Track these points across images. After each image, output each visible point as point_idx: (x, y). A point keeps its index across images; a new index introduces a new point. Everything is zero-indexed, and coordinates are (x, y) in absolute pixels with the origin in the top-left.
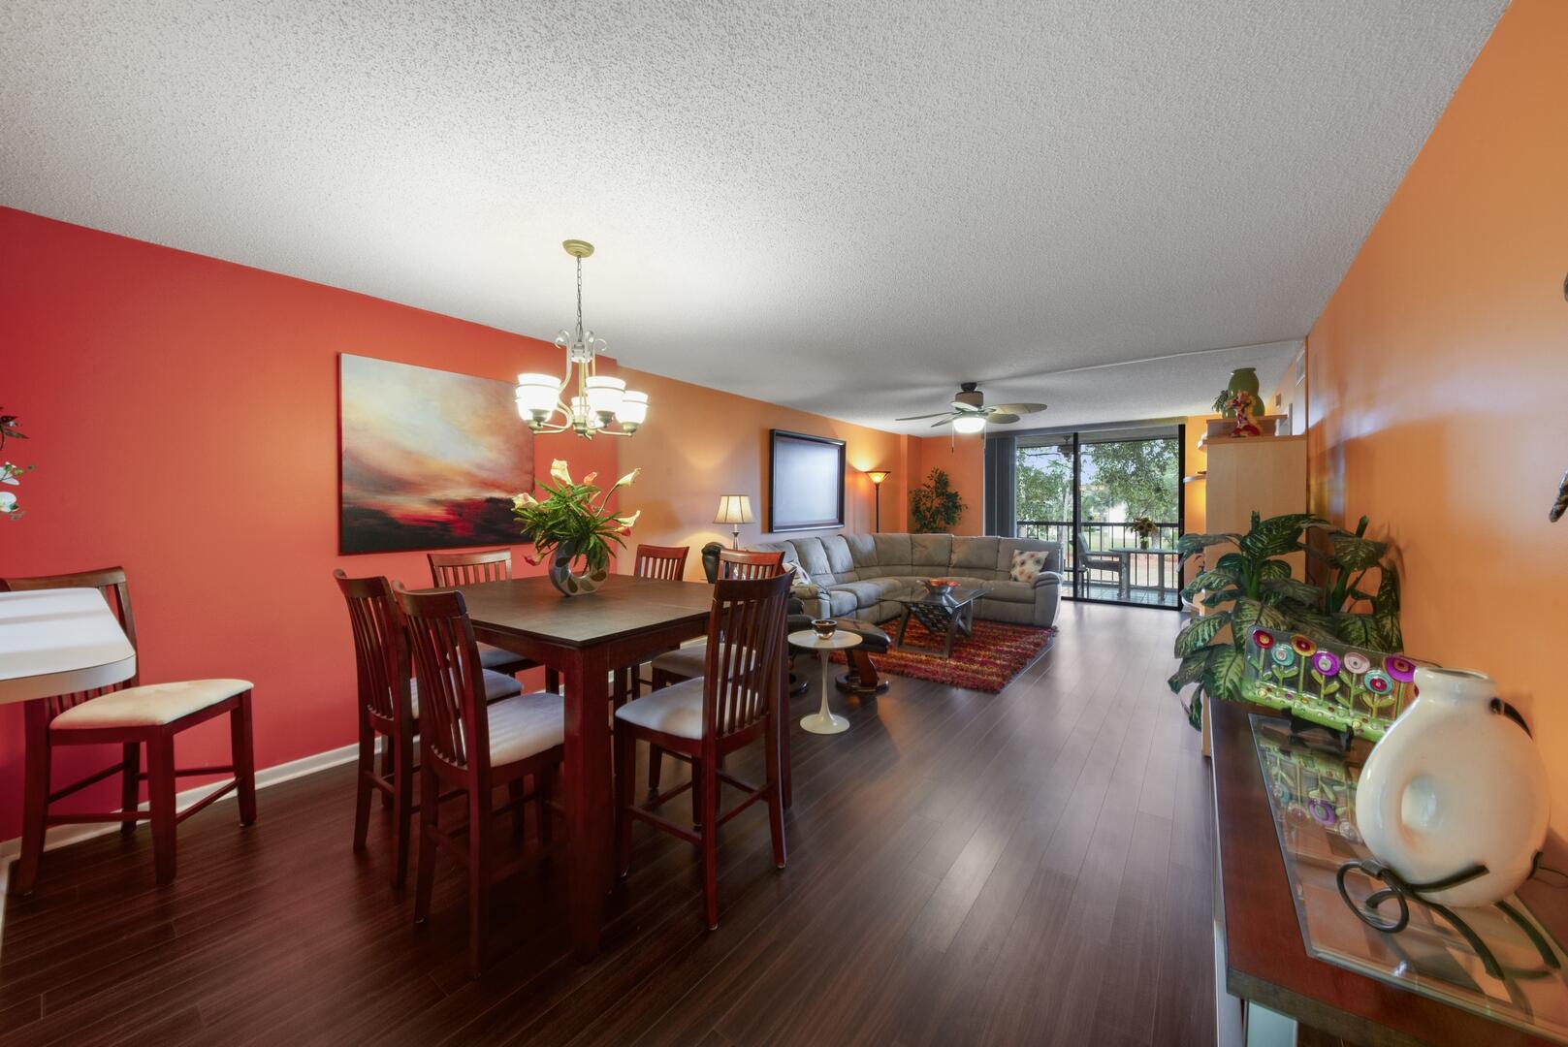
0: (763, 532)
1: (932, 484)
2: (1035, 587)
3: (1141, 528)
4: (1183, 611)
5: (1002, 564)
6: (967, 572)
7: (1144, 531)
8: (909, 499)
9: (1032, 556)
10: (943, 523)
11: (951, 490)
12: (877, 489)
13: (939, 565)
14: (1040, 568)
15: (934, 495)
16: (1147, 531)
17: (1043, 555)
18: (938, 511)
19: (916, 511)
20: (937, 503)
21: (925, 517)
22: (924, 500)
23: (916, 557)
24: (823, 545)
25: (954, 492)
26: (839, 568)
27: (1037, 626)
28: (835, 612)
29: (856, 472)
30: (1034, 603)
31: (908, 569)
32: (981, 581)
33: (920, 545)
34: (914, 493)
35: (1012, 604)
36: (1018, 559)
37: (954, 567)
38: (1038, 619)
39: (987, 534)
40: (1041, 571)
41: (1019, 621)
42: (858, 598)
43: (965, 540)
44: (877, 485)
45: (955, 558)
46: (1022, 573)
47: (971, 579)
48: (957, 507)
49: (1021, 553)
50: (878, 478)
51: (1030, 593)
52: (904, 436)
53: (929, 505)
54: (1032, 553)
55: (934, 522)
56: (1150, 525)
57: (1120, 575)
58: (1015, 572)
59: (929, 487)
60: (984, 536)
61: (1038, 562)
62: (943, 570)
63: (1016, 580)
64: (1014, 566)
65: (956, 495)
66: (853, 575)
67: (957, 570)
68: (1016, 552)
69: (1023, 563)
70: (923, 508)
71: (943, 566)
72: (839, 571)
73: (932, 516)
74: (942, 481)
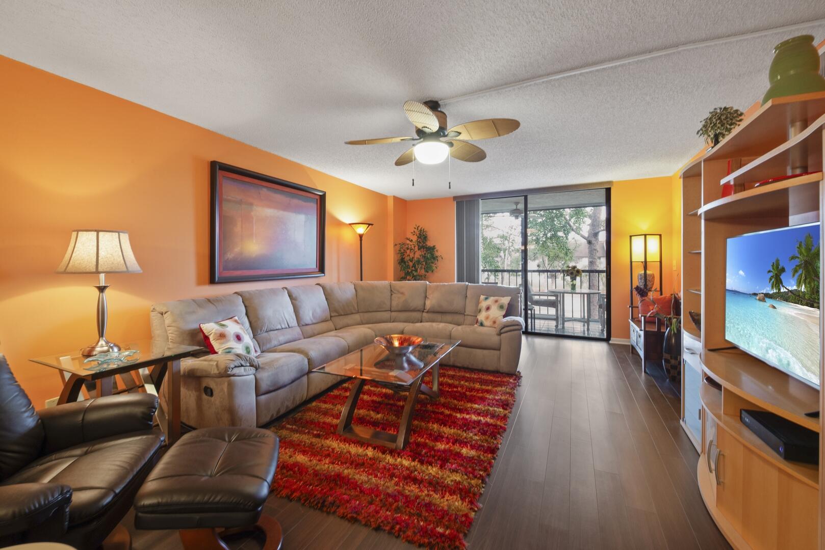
0: (200, 283)
1: (415, 238)
2: (500, 334)
3: (572, 273)
4: (610, 342)
5: (469, 309)
6: (439, 317)
7: (574, 276)
8: (395, 250)
9: (496, 301)
10: (423, 272)
11: (430, 244)
12: (361, 240)
13: (414, 310)
14: (504, 312)
15: (416, 248)
16: (576, 277)
17: (505, 300)
18: (419, 262)
19: (402, 261)
20: (418, 254)
21: (408, 267)
22: (408, 251)
23: (394, 303)
24: (290, 296)
25: (432, 246)
26: (308, 315)
27: (502, 373)
28: (264, 386)
29: (340, 224)
30: (499, 350)
31: (386, 315)
32: (450, 326)
33: (398, 291)
34: (398, 246)
35: (479, 351)
36: (484, 304)
37: (427, 312)
38: (503, 366)
39: (458, 281)
40: (505, 316)
41: (485, 368)
42: (309, 360)
43: (437, 286)
44: (361, 236)
45: (429, 304)
46: (487, 318)
47: (442, 325)
48: (434, 258)
49: (486, 299)
50: (361, 230)
51: (496, 339)
52: (390, 196)
53: (412, 255)
54: (496, 298)
55: (416, 270)
56: (578, 271)
57: (557, 311)
58: (481, 317)
59: (411, 241)
60: (456, 282)
61: (501, 307)
62: (416, 315)
63: (482, 325)
64: (480, 311)
65: (434, 248)
66: (330, 324)
67: (430, 315)
68: (482, 297)
69: (488, 308)
70: (407, 259)
71: (419, 311)
72: (310, 322)
73: (414, 266)
74: (423, 237)
